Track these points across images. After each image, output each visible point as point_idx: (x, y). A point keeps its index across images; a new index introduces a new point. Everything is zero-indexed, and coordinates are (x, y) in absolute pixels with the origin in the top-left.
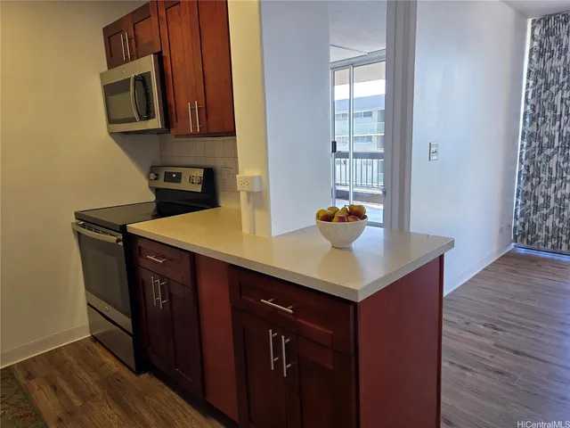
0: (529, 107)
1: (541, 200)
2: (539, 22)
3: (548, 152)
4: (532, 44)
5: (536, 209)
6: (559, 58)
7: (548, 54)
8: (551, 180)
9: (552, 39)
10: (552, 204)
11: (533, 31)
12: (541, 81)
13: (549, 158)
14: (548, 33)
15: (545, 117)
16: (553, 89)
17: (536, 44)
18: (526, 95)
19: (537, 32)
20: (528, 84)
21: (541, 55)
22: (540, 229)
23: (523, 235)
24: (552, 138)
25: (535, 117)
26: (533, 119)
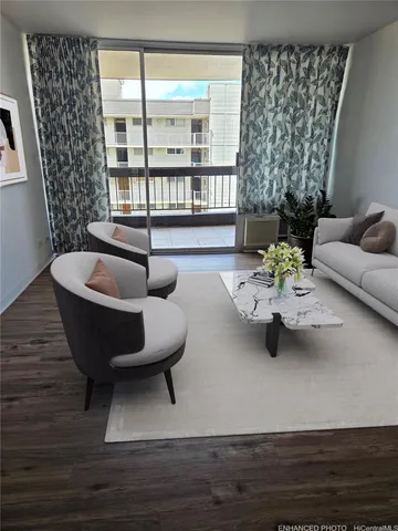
0: (41, 126)
1: (69, 213)
2: (33, 38)
3: (66, 169)
4: (31, 61)
5: (67, 221)
6: (57, 80)
7: (47, 75)
8: (73, 195)
9: (48, 59)
10: (78, 216)
11: (29, 48)
12: (46, 101)
13: (68, 174)
14: (44, 53)
15: (58, 136)
16: (59, 109)
17: (34, 61)
18: (37, 113)
19: (33, 49)
20: (36, 101)
21: (41, 73)
22: (73, 238)
23: (61, 245)
24: (66, 156)
25: (48, 135)
26: (48, 138)
